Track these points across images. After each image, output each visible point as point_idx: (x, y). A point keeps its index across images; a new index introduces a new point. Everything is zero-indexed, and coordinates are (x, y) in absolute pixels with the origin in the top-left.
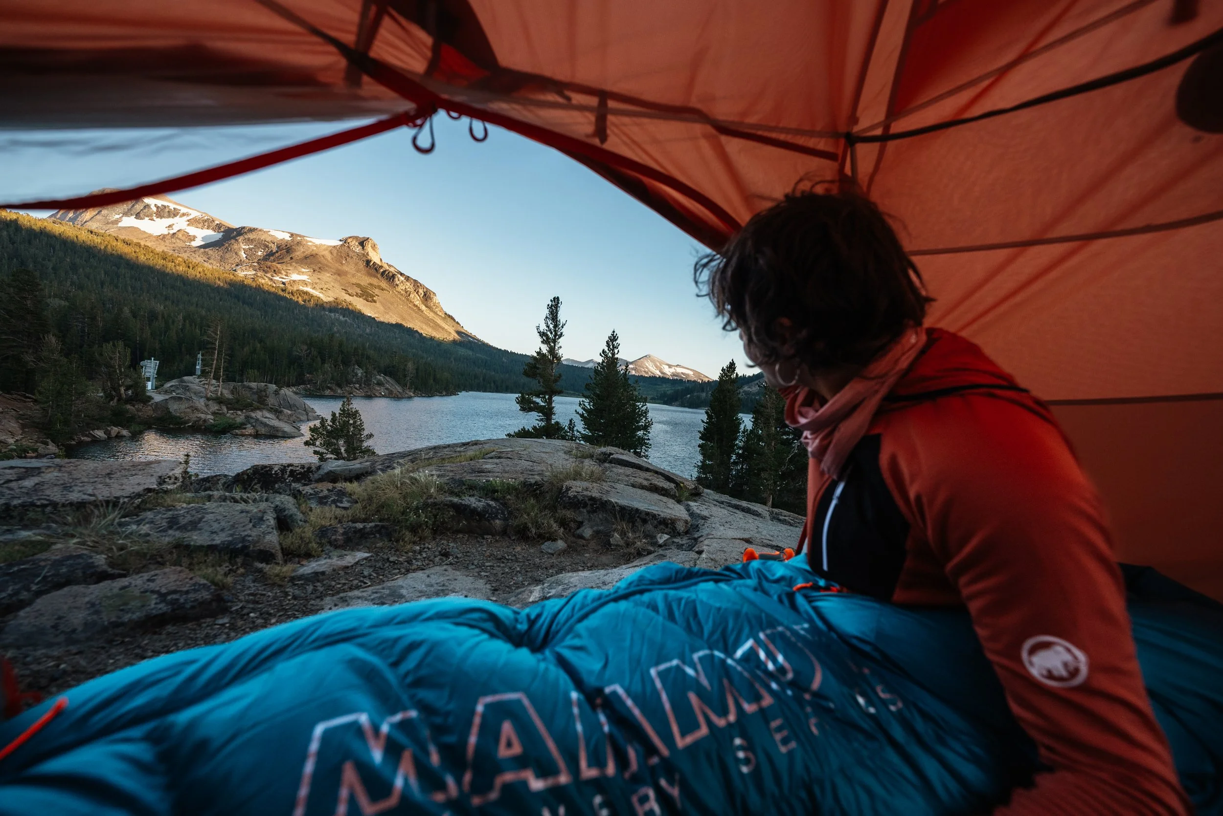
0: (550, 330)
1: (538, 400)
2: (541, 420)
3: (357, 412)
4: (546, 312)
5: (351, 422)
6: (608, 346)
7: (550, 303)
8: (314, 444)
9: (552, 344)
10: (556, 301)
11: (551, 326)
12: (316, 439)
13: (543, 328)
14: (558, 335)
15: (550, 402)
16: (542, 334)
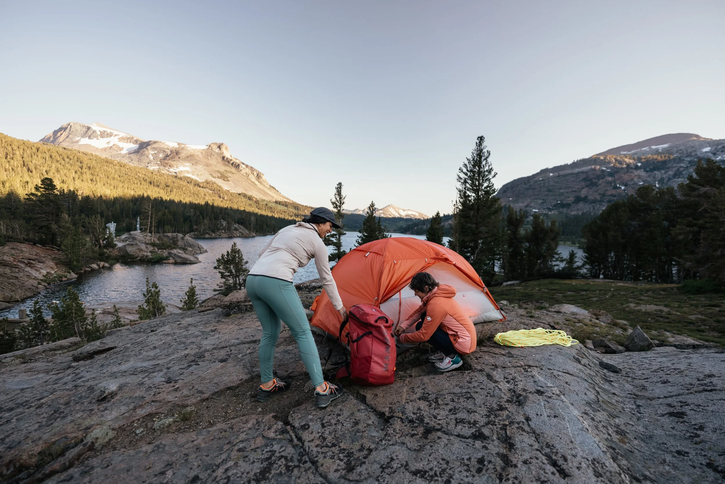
0: (337, 201)
1: (334, 240)
2: (335, 250)
3: (239, 250)
4: (335, 191)
5: (237, 256)
6: (370, 209)
7: (337, 186)
8: (219, 268)
9: (339, 208)
10: (340, 184)
11: (338, 199)
12: (219, 266)
13: (334, 200)
14: (342, 203)
15: (339, 240)
16: (333, 203)
